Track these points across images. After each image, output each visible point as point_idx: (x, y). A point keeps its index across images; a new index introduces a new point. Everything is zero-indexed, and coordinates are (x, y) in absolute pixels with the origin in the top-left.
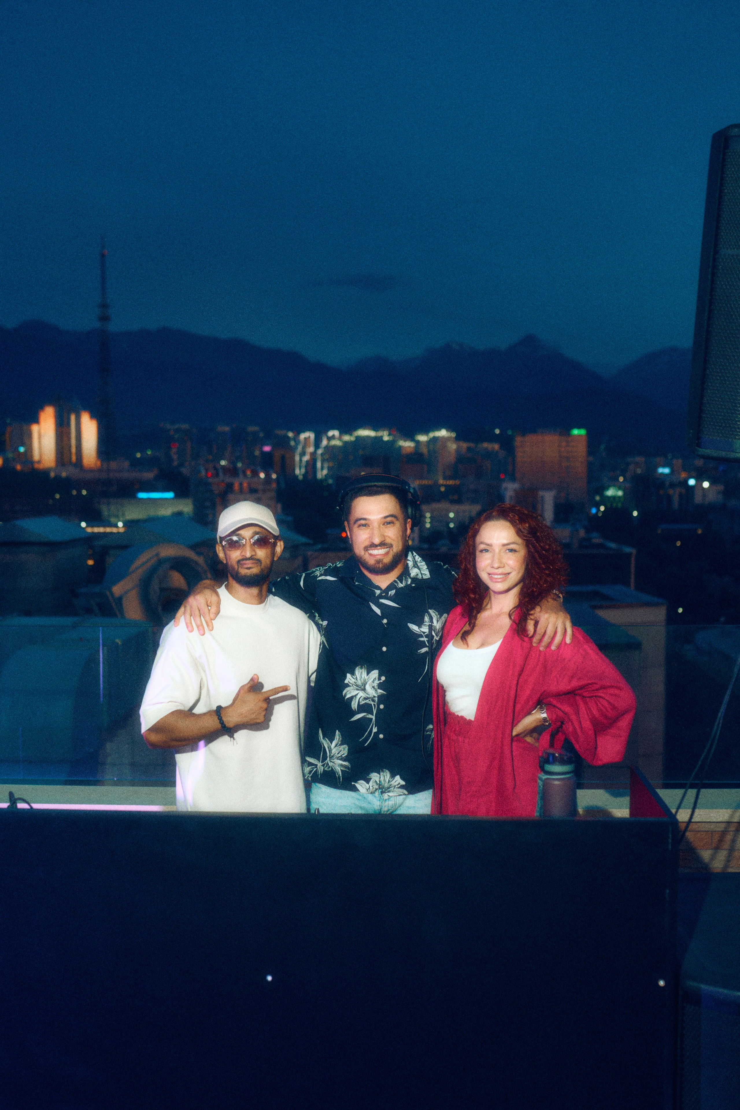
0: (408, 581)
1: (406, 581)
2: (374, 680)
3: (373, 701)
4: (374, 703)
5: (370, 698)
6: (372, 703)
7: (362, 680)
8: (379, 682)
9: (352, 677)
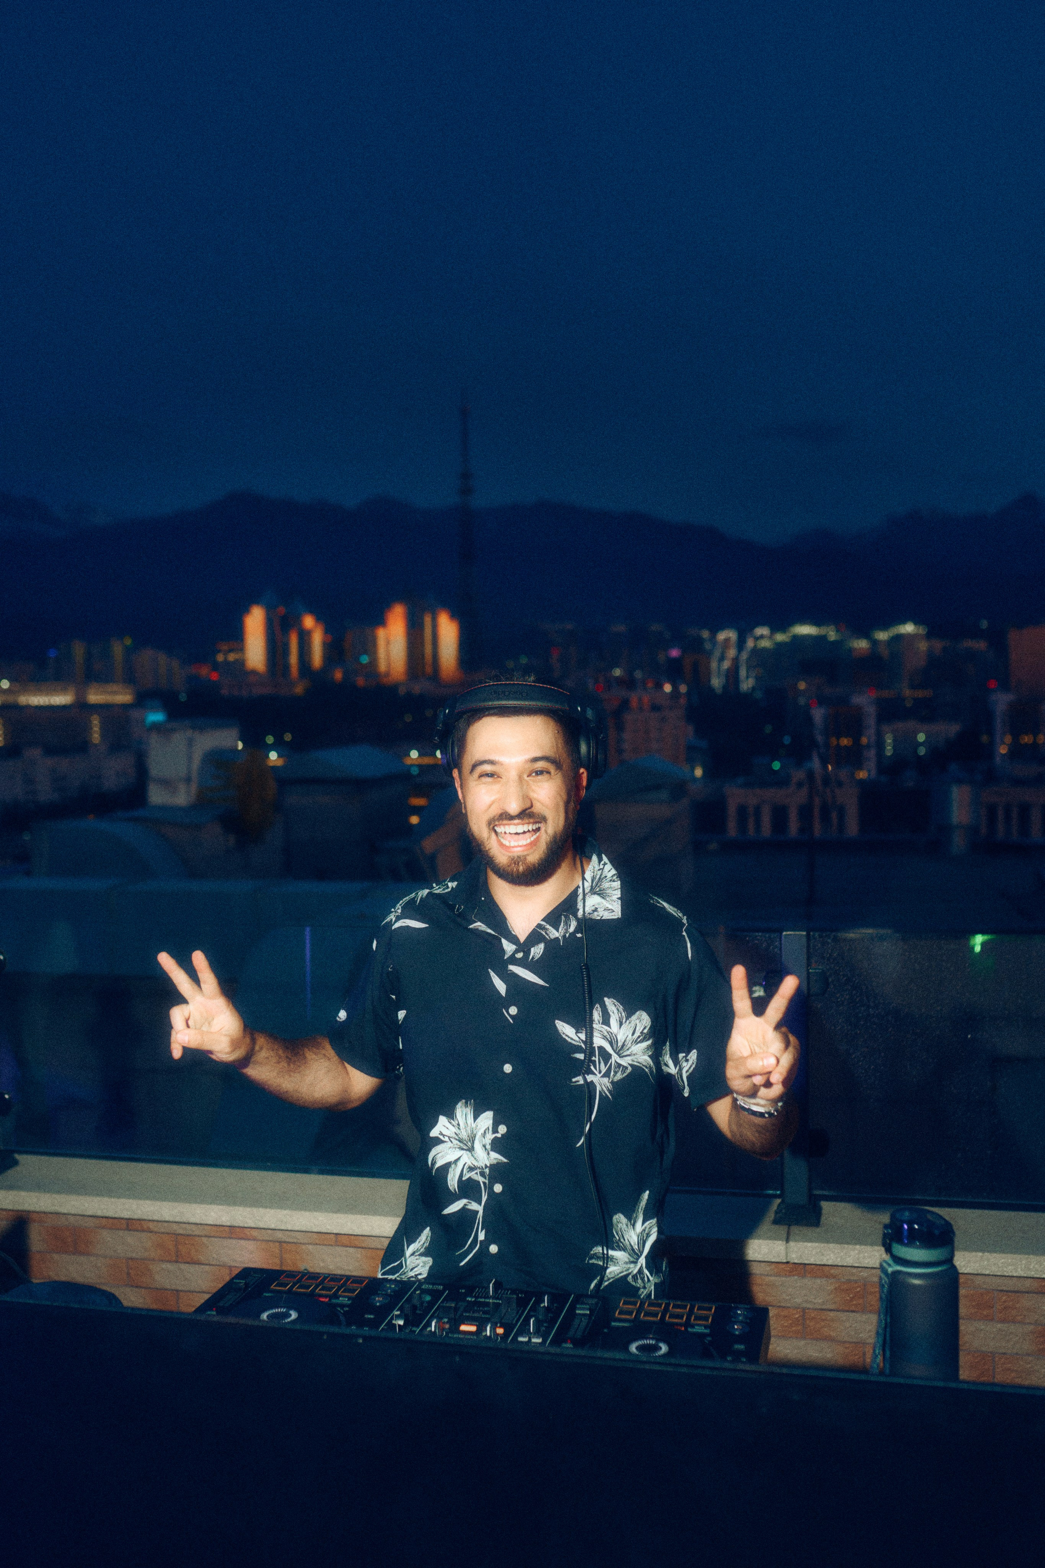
0: (570, 926)
1: (567, 925)
2: (485, 1132)
3: (482, 1174)
4: (484, 1180)
5: (479, 1168)
6: (481, 1179)
7: (468, 1129)
8: (494, 1136)
9: (450, 1123)
